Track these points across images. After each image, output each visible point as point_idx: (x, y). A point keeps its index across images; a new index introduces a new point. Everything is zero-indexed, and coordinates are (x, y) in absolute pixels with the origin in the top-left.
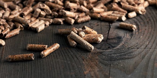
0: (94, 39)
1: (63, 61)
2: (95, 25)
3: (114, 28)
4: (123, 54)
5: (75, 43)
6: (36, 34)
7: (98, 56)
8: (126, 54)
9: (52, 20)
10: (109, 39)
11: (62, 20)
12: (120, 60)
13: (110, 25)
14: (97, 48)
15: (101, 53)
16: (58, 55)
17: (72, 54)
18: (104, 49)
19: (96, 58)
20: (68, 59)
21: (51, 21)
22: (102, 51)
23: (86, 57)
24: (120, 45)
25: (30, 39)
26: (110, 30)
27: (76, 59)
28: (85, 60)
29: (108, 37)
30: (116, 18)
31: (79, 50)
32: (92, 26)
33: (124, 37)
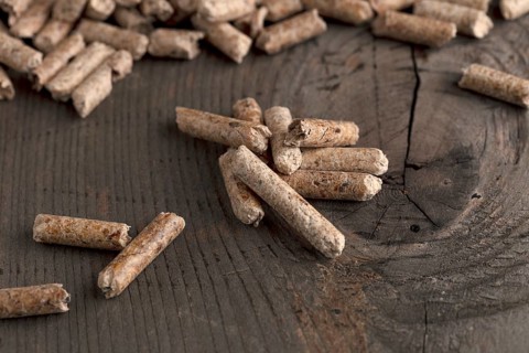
0: (345, 185)
1: (202, 318)
2: (348, 70)
3: (437, 91)
4: (480, 273)
5: (258, 210)
6: (75, 126)
7: (364, 289)
8: (496, 277)
9: (144, 40)
10: (416, 168)
11: (192, 40)
12: (468, 316)
13: (420, 63)
14: (360, 233)
15: (378, 266)
16: (181, 280)
17: (244, 269)
18: (393, 243)
19: (357, 303)
20: (226, 304)
21: (143, 44)
22: (383, 252)
23: (312, 299)
24: (466, 212)
25: (46, 157)
26: (418, 105)
27: (262, 305)
28: (305, 318)
29: (411, 154)
30: (443, 32)
31: (274, 246)
32: (332, 70)
33: (482, 154)
